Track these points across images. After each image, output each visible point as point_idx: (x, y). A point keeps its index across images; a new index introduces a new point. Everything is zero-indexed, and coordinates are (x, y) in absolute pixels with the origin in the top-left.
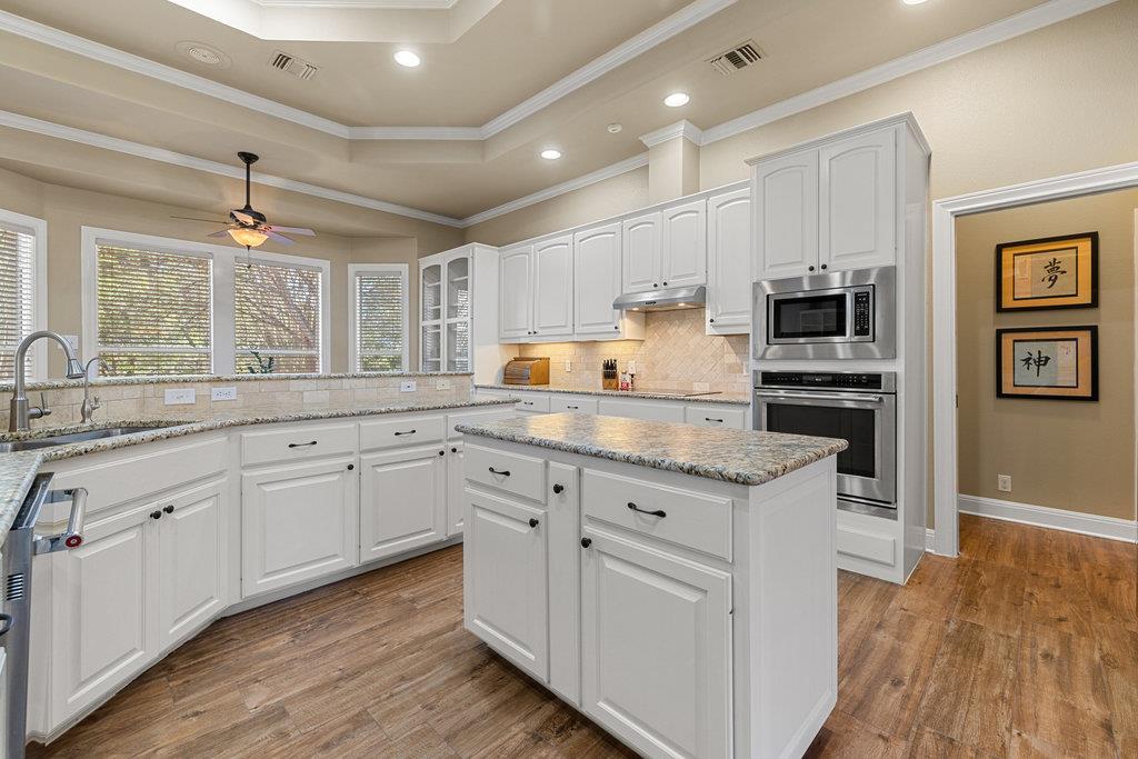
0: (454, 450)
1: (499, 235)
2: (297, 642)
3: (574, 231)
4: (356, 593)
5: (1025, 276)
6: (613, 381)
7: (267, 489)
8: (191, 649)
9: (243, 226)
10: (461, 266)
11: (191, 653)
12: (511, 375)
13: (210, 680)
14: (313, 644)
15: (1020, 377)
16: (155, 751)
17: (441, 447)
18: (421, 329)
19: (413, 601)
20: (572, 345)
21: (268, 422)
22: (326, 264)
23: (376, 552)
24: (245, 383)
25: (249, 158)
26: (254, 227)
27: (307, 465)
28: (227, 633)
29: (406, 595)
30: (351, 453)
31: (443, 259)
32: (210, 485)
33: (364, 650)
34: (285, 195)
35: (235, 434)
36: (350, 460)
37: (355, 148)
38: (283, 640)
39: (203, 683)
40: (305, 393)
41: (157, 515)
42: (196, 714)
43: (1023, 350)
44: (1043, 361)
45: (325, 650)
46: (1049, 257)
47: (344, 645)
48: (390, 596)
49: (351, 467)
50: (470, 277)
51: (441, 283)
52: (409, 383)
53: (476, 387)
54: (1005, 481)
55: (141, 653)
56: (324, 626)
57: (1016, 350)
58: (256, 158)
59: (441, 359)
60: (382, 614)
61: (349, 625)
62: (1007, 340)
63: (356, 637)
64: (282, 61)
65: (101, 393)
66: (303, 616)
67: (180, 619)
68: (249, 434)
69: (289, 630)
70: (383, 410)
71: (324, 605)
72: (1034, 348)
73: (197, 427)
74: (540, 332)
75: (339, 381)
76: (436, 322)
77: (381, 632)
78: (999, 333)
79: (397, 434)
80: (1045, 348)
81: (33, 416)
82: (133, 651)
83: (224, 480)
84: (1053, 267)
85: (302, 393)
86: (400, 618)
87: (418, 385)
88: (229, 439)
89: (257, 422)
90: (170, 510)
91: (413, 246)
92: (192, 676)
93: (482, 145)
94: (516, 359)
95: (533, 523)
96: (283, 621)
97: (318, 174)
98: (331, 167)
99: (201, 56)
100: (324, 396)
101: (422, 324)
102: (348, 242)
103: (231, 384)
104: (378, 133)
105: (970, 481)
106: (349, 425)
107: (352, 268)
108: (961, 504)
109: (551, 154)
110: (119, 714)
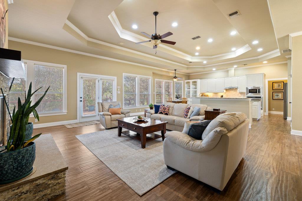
3: (216, 78)
5: (276, 86)
15: (275, 97)
22: (172, 81)
25: (175, 70)
31: (191, 81)
43: (276, 94)
44: (278, 95)
46: (279, 84)
50: (197, 84)
51: (190, 84)
54: (274, 109)
57: (275, 94)
59: (190, 95)
62: (274, 93)
72: (277, 94)
74: (209, 91)
76: (189, 90)
78: (273, 92)
80: (278, 94)
84: (279, 85)
101: (185, 90)
105: (270, 109)
108: (269, 112)
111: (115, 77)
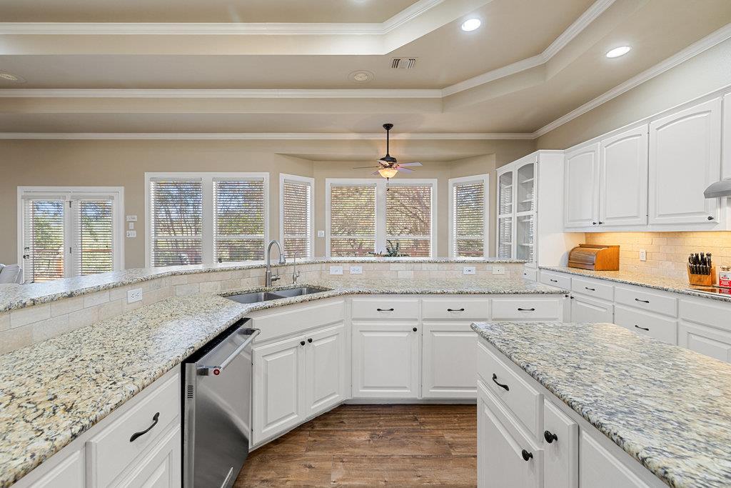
1: (564, 140)
2: (371, 442)
3: (651, 120)
4: (416, 419)
6: (707, 279)
7: (366, 335)
8: (325, 419)
9: (385, 167)
10: (528, 170)
11: (324, 422)
12: (576, 260)
13: (323, 446)
14: (379, 450)
16: (287, 481)
18: (498, 221)
19: (451, 445)
20: (648, 235)
21: (365, 293)
22: (435, 181)
23: (433, 393)
24: (366, 264)
25: (388, 127)
26: (391, 166)
27: (388, 324)
28: (343, 416)
29: (448, 437)
30: (416, 320)
31: (514, 166)
32: (335, 328)
33: (405, 473)
34: (409, 143)
35: (349, 298)
36: (415, 325)
37: (446, 102)
38: (364, 437)
39: (322, 446)
41: (303, 343)
42: (310, 467)
45: (384, 458)
47: (396, 461)
48: (436, 432)
49: (415, 330)
50: (535, 179)
51: (513, 185)
52: (470, 268)
53: (540, 268)
55: (296, 416)
56: (389, 437)
58: (391, 126)
59: (512, 244)
60: (427, 447)
61: (403, 445)
63: (404, 457)
64: (396, 63)
65: (303, 268)
66: (381, 423)
67: (318, 401)
68: (357, 300)
69: (370, 430)
70: (439, 291)
71: (395, 420)
73: (330, 293)
74: (606, 222)
75: (420, 265)
76: (510, 215)
77: (421, 463)
79: (449, 310)
81: (273, 280)
82: (292, 414)
83: (343, 325)
85: (397, 271)
86: (437, 458)
87: (477, 270)
88: (345, 301)
89: (359, 293)
90: (310, 341)
91: (492, 160)
92: (318, 439)
93: (544, 68)
94: (581, 246)
95: (527, 456)
96: (370, 422)
97: (424, 126)
98: (433, 119)
99: (360, 78)
100: (410, 274)
101: (498, 217)
102: (450, 164)
103: (360, 264)
104: (461, 87)
106: (414, 300)
107: (451, 181)
109: (618, 52)
110: (286, 445)
111: (122, 188)
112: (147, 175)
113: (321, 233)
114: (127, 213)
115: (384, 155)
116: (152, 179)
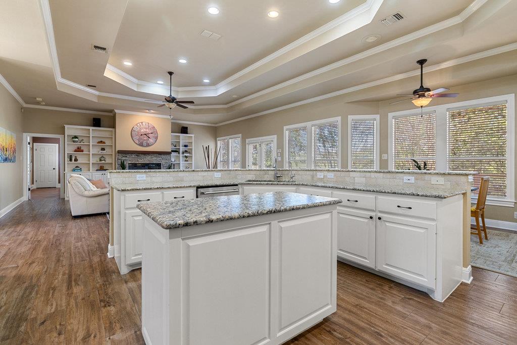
0: (380, 218)
17: (373, 214)
24: (336, 172)
25: (422, 62)
40: (356, 178)
52: (410, 177)
58: (424, 61)
75: (369, 174)
79: (348, 200)
81: (278, 177)
85: (354, 178)
87: (416, 179)
103: (333, 172)
111: (275, 136)
112: (285, 128)
113: (385, 157)
114: (277, 149)
115: (418, 87)
116: (287, 130)
